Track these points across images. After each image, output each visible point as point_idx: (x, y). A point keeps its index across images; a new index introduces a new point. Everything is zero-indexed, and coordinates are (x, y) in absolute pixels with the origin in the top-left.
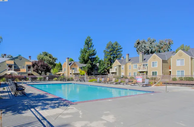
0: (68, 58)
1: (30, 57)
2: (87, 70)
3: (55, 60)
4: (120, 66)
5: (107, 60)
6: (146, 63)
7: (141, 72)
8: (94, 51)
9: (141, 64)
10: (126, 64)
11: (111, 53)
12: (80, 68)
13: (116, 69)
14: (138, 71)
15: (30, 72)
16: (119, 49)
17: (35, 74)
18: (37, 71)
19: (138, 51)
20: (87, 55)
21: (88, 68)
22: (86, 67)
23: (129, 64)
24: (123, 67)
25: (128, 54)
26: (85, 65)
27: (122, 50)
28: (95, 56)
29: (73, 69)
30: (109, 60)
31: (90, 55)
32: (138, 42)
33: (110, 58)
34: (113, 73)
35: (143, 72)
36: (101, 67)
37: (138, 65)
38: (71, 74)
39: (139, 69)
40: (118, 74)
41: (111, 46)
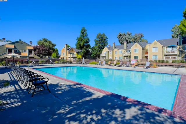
0: (67, 44)
1: (31, 42)
2: (83, 54)
3: (54, 45)
4: (108, 52)
5: (97, 47)
6: (129, 50)
7: (125, 56)
8: (88, 39)
9: (125, 50)
10: (113, 50)
11: (100, 42)
12: (76, 53)
13: (106, 54)
14: (123, 55)
15: (31, 56)
16: (106, 39)
17: (37, 57)
18: (38, 54)
19: (120, 41)
20: (83, 42)
21: (84, 53)
22: (82, 52)
23: (115, 50)
24: (111, 52)
25: (115, 43)
26: (81, 51)
27: (108, 39)
28: (89, 44)
29: (71, 53)
30: (99, 47)
32: (120, 34)
33: (100, 46)
34: (103, 57)
35: (127, 56)
36: (93, 53)
37: (123, 51)
38: (69, 57)
39: (124, 54)
40: (107, 57)
41: (100, 37)
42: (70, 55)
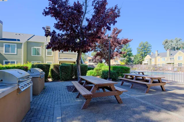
2: (125, 62)
4: (151, 59)
5: (140, 55)
6: (173, 57)
7: (168, 64)
9: (168, 58)
10: (155, 58)
11: (143, 50)
12: (120, 60)
13: (148, 61)
14: (166, 63)
16: (149, 47)
19: (165, 48)
21: (126, 61)
22: (125, 60)
23: (158, 58)
24: (153, 60)
26: (124, 59)
29: (116, 61)
30: (141, 55)
31: (128, 52)
32: (166, 41)
33: (142, 54)
34: (145, 64)
35: (170, 64)
36: (135, 60)
37: (166, 58)
39: (167, 61)
40: (149, 64)
41: (143, 45)
42: (115, 63)
